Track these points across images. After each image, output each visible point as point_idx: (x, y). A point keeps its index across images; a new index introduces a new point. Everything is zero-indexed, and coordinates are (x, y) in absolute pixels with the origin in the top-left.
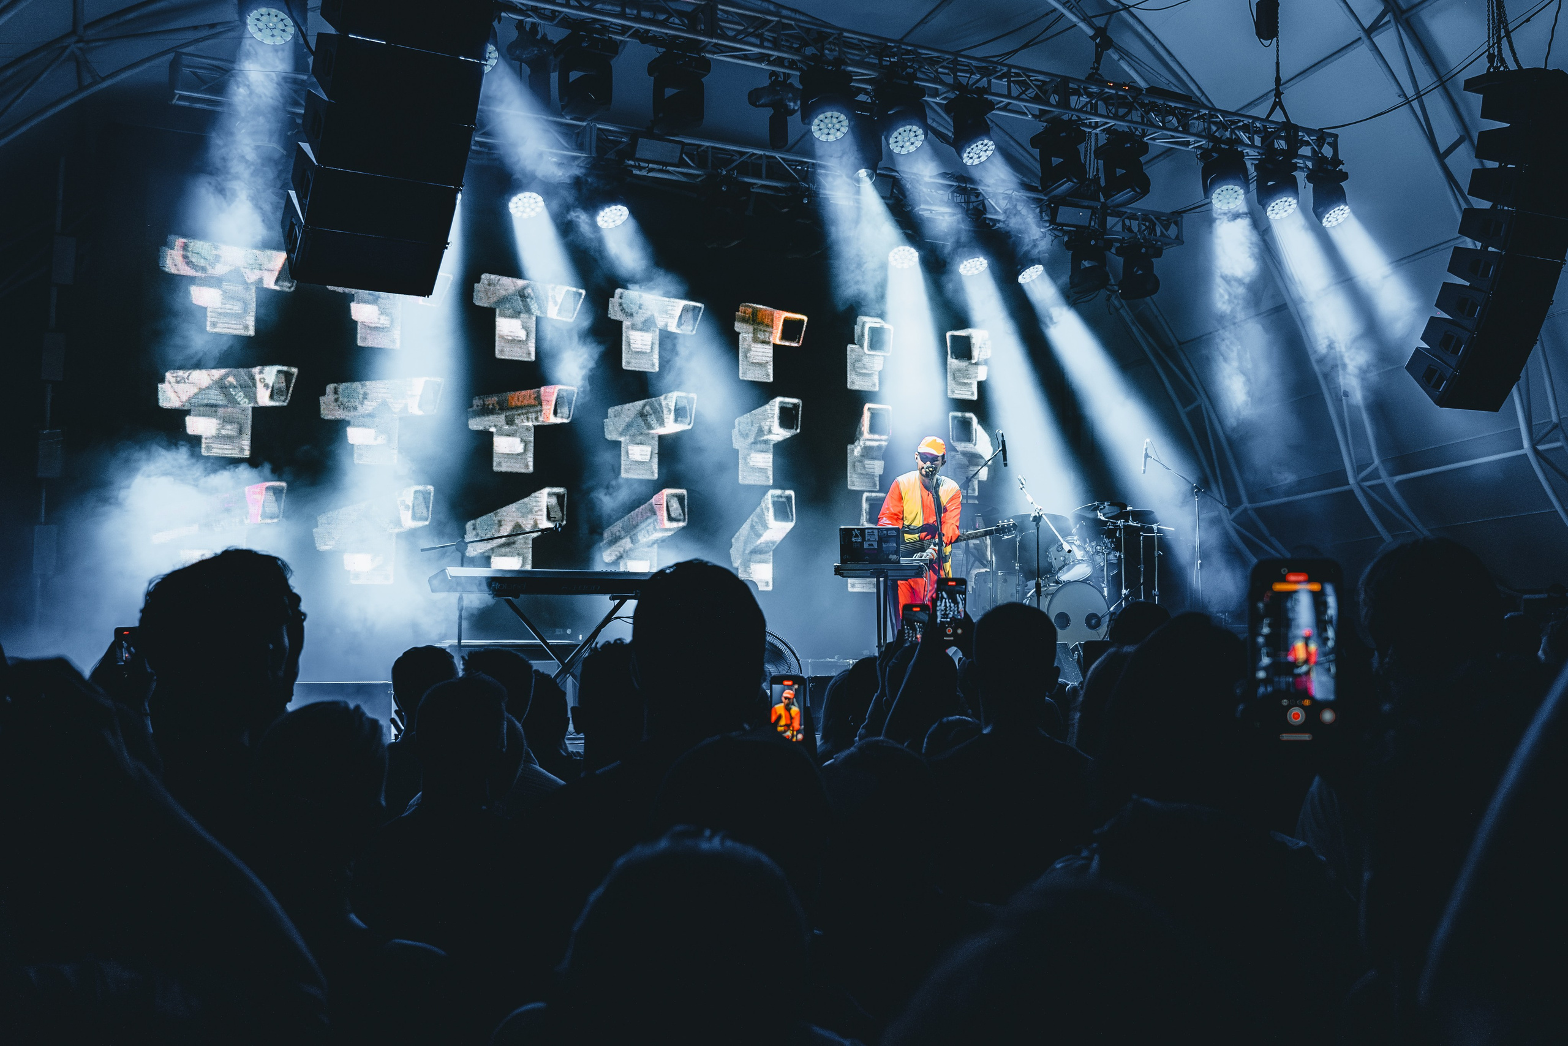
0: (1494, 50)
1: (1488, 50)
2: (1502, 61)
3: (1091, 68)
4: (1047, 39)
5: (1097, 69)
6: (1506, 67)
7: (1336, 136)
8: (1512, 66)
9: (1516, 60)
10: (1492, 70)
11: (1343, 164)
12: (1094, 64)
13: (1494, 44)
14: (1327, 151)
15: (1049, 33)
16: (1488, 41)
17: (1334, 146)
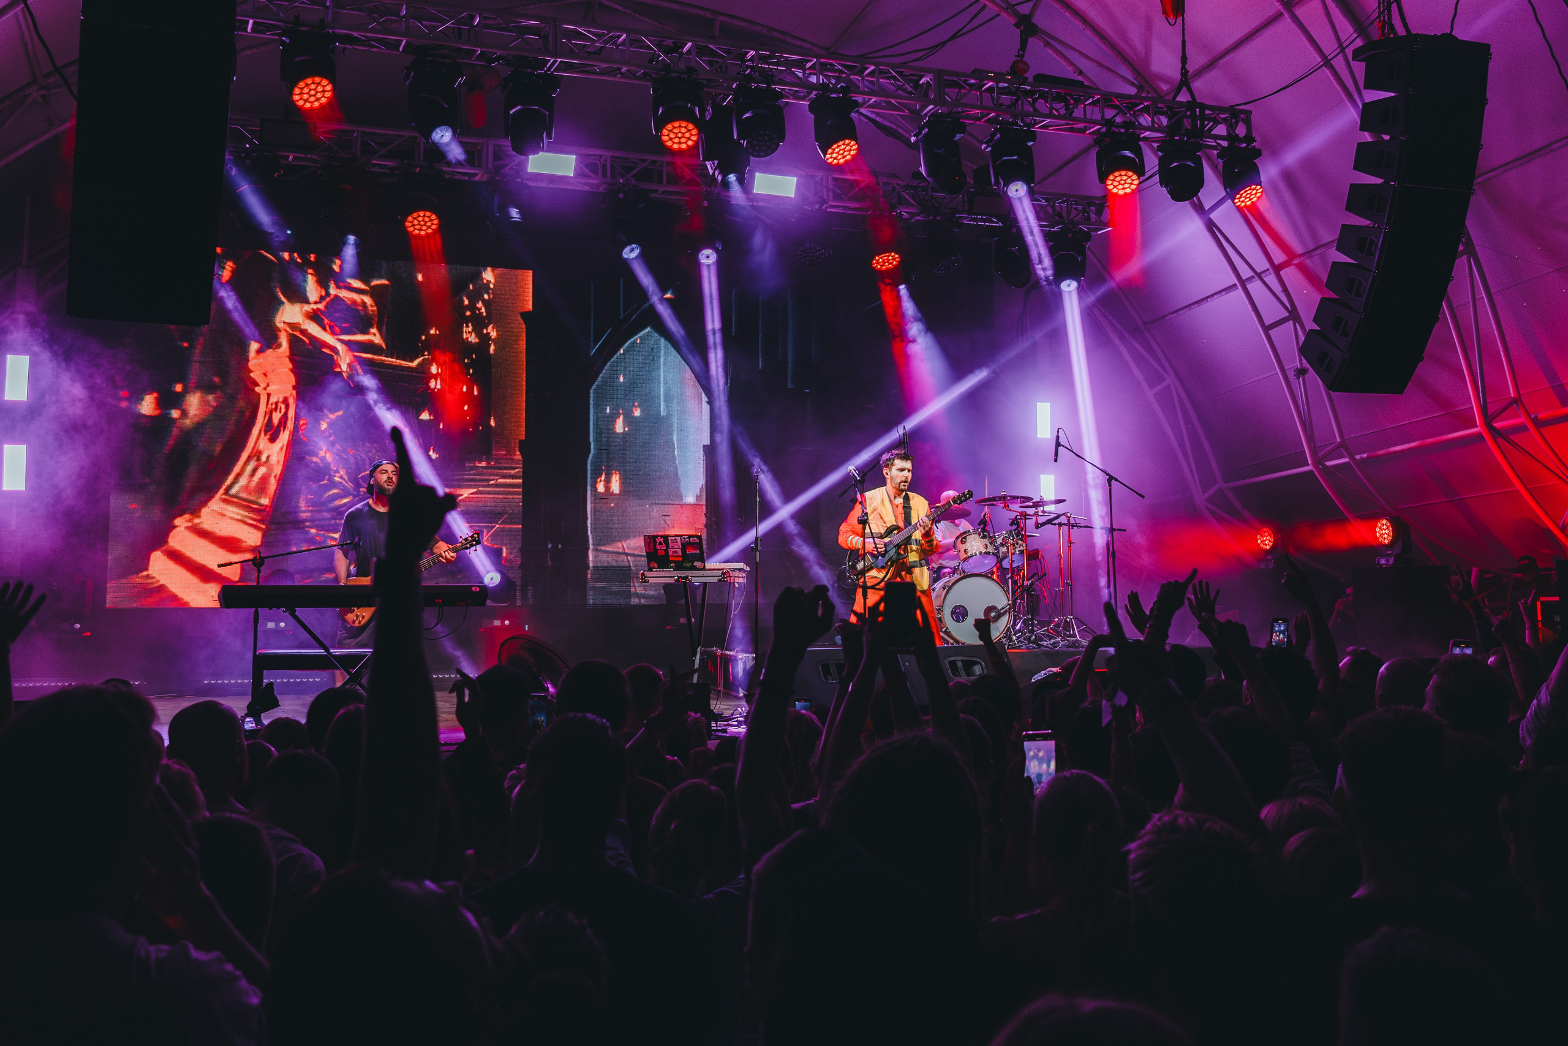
0: (1384, 17)
1: (1379, 17)
2: (1392, 27)
3: (1016, 56)
4: (973, 29)
5: (1023, 56)
6: (1396, 33)
7: (1248, 113)
8: (1401, 32)
9: (1406, 26)
10: (1382, 38)
11: (1256, 141)
12: (1019, 52)
13: (1384, 10)
14: (1241, 130)
15: (976, 22)
16: (1379, 7)
17: (1248, 123)
